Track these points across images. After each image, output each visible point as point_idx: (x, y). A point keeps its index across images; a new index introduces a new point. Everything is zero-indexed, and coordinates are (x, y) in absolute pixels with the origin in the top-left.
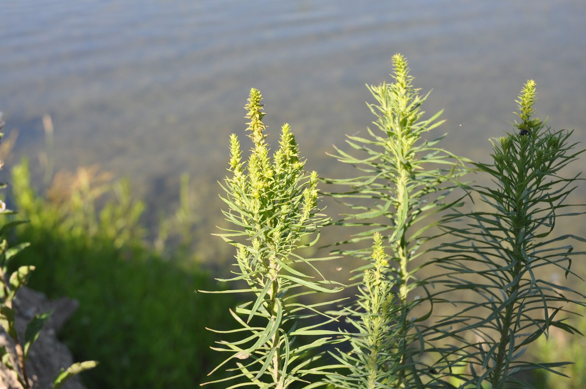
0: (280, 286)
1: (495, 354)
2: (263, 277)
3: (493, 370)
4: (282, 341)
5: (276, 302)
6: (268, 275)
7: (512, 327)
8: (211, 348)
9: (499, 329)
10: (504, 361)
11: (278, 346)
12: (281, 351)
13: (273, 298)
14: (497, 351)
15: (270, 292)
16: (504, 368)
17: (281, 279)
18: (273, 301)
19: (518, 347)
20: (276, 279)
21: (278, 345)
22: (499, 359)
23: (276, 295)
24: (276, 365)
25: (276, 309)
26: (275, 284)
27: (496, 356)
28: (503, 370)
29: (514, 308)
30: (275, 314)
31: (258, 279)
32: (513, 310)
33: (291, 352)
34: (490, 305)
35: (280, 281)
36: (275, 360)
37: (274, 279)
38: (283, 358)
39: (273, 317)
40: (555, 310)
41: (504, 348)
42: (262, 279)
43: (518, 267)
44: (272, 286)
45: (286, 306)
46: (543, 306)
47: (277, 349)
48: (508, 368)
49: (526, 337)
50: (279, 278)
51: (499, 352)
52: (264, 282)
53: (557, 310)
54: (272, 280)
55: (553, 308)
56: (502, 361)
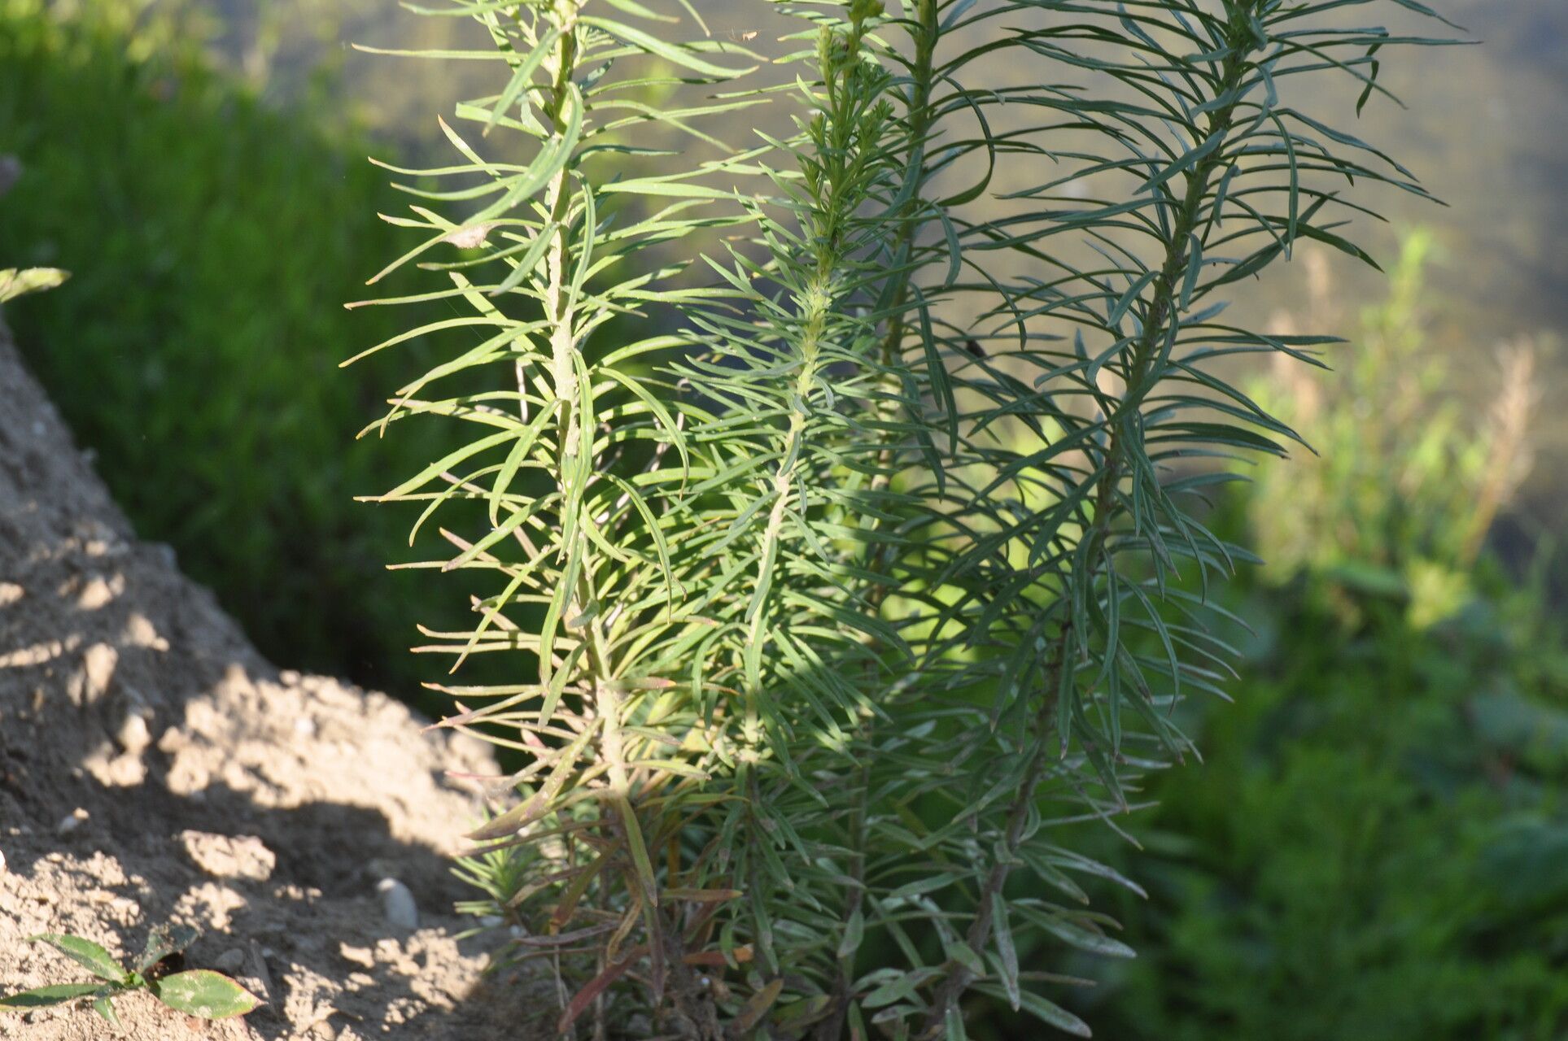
0: (580, 48)
1: (1141, 301)
2: (536, 19)
3: (1132, 344)
4: (579, 208)
5: (568, 95)
6: (551, 16)
7: (1199, 232)
8: (382, 217)
9: (1162, 235)
10: (1166, 324)
11: (566, 221)
12: (572, 235)
13: (561, 82)
14: (1149, 293)
15: (554, 65)
16: (1161, 343)
17: (585, 29)
18: (560, 92)
19: (1207, 288)
20: (573, 30)
21: (566, 217)
22: (1153, 319)
23: (568, 74)
24: (556, 276)
25: (565, 115)
26: (570, 44)
27: (1147, 308)
28: (1161, 348)
29: (1208, 183)
30: (562, 128)
31: (522, 23)
32: (1207, 188)
33: (601, 239)
34: (1145, 169)
35: (581, 35)
36: (555, 257)
37: (567, 28)
38: (576, 255)
39: (557, 135)
40: (1316, 198)
41: (1172, 291)
42: (534, 25)
43: (1236, 65)
44: (559, 45)
45: (596, 106)
46: (1287, 183)
47: (561, 228)
48: (1172, 342)
49: (1230, 267)
50: (581, 25)
51: (1157, 298)
52: (539, 35)
53: (1323, 198)
54: (561, 30)
55: (1312, 193)
56: (1160, 324)
